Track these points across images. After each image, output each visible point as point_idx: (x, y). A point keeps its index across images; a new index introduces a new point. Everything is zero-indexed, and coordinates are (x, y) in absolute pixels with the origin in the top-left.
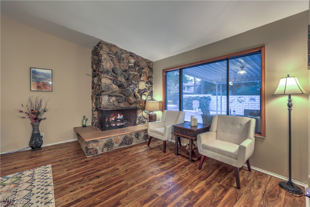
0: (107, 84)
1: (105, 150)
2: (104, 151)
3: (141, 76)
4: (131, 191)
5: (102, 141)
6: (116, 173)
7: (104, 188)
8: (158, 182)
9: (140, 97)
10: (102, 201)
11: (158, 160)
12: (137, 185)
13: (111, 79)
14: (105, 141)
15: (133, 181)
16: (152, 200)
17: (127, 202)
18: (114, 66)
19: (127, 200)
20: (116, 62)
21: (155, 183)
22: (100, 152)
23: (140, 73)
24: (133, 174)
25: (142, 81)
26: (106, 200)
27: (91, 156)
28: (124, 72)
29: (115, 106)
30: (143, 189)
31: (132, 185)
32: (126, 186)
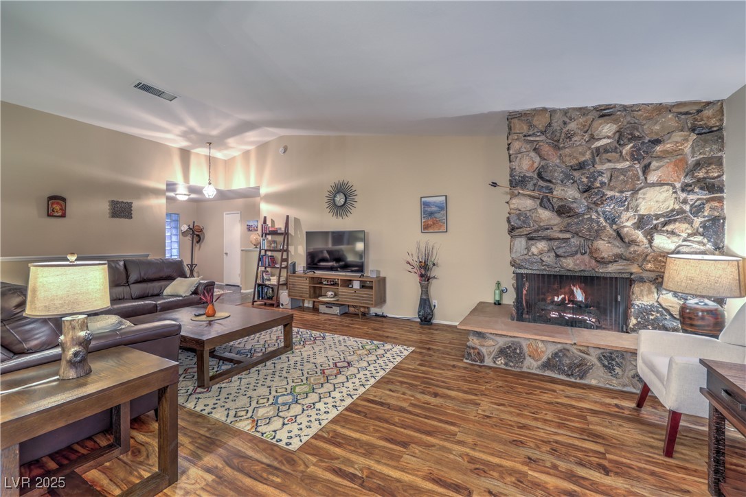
0: (522, 209)
1: (501, 362)
2: (497, 362)
3: (646, 169)
4: (443, 448)
5: (493, 340)
6: (465, 408)
7: (420, 414)
8: (514, 483)
9: (645, 241)
10: (398, 425)
11: (604, 454)
12: (468, 450)
13: (533, 197)
14: (501, 342)
15: (469, 440)
16: (449, 491)
17: (416, 454)
18: (543, 163)
19: (420, 451)
20: (546, 149)
21: (503, 478)
22: (488, 362)
23: (646, 161)
24: (491, 430)
25: (653, 185)
26: (401, 428)
27: (470, 362)
28: (575, 170)
29: (544, 263)
30: (466, 463)
31: (460, 443)
32: (449, 436)
